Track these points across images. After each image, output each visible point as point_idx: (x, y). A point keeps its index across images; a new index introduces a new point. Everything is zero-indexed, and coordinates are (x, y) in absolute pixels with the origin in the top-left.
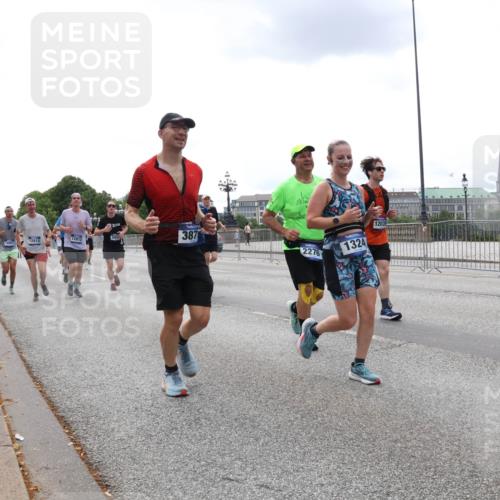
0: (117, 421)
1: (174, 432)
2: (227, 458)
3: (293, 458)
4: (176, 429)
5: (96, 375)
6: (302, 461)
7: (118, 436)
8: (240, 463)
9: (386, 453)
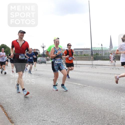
0: (15, 106)
1: (30, 109)
2: (43, 115)
3: (60, 115)
4: (31, 108)
5: (10, 95)
6: (62, 115)
7: (16, 110)
8: (47, 116)
9: (83, 113)
